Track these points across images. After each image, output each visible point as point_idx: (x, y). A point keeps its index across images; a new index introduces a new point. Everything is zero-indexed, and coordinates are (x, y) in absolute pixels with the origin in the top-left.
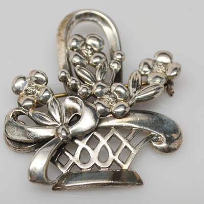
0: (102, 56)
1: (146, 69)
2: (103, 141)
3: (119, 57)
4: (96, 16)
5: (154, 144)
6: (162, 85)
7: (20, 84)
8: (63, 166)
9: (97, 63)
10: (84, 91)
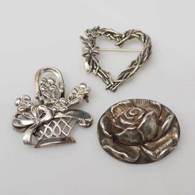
0: (55, 86)
1: (75, 91)
2: (57, 124)
3: (63, 86)
4: (52, 69)
5: (80, 124)
6: (82, 98)
7: (18, 102)
8: (39, 137)
9: (52, 90)
10: (47, 102)
